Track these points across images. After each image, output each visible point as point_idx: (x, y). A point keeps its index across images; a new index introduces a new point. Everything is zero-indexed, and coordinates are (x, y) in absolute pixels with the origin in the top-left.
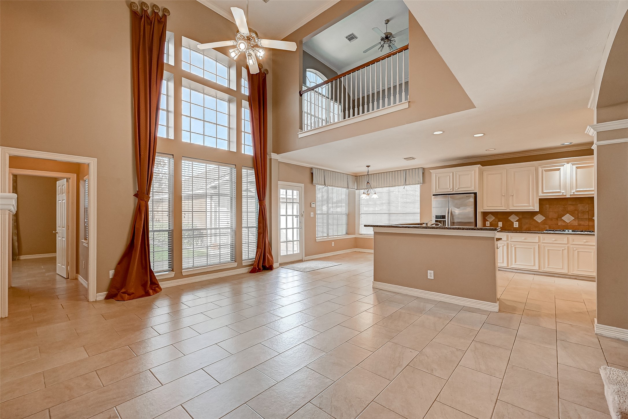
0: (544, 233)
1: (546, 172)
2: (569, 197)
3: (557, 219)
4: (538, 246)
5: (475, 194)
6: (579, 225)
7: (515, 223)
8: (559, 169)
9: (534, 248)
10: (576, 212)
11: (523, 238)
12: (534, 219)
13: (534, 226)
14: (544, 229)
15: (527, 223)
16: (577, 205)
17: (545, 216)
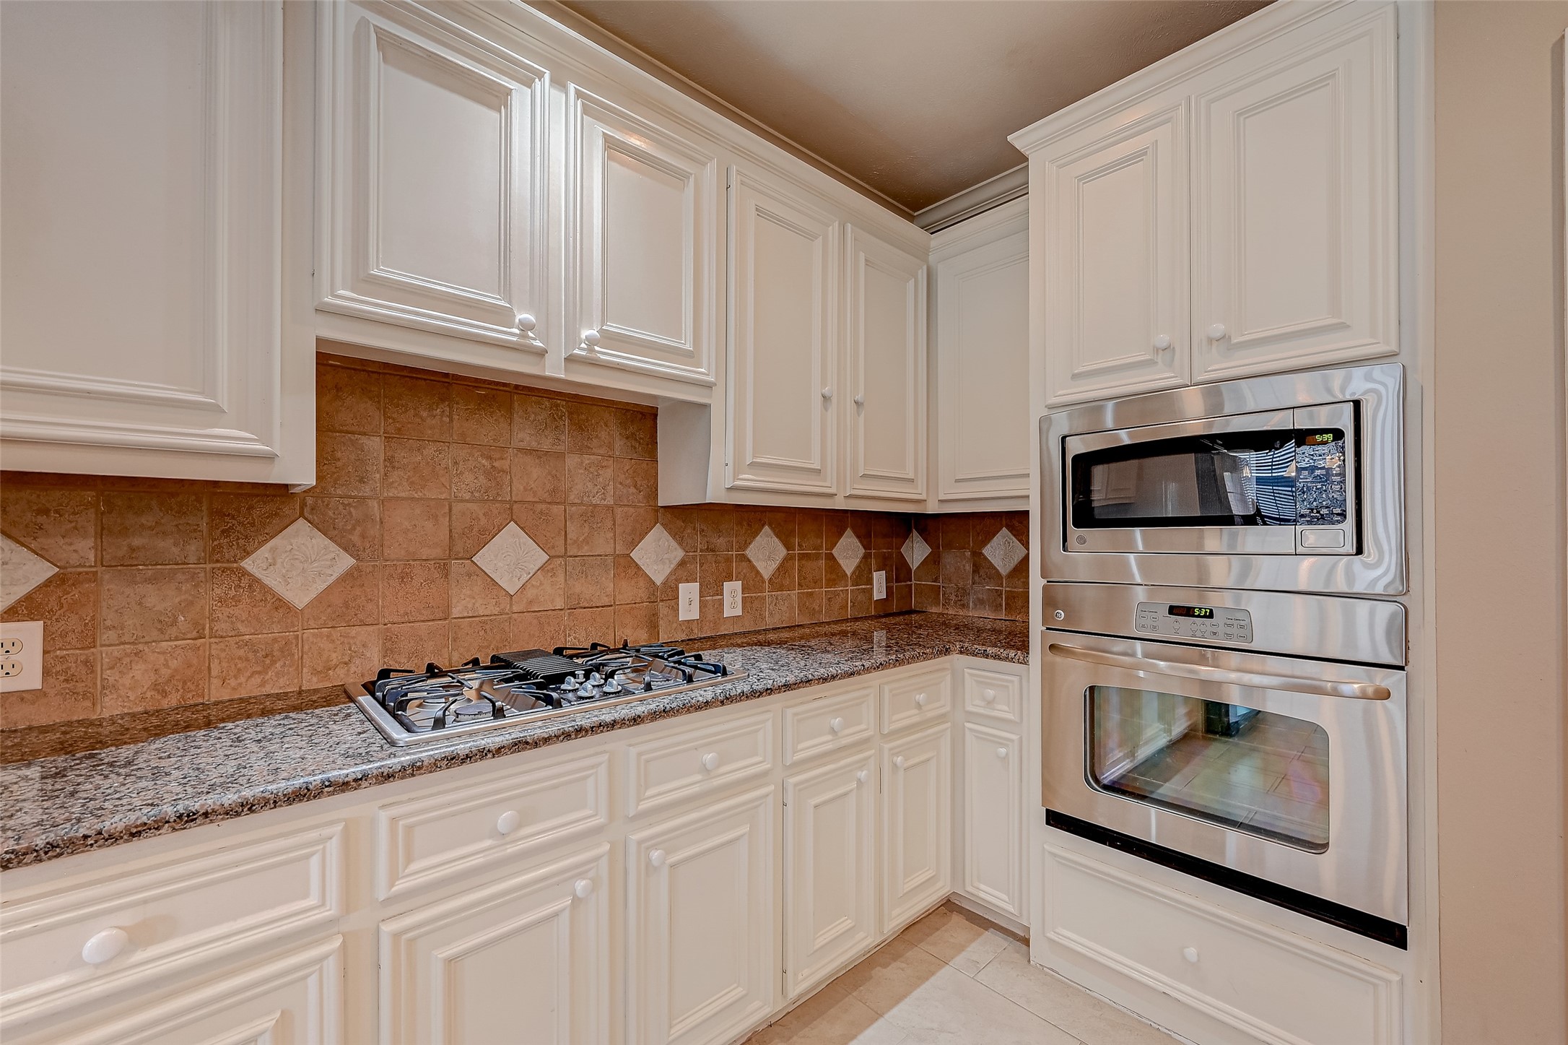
3: (445, 571)
4: (332, 968)
10: (556, 511)
11: (99, 937)
12: (245, 573)
13: (241, 652)
14: (339, 677)
15: (161, 631)
16: (560, 456)
17: (355, 538)
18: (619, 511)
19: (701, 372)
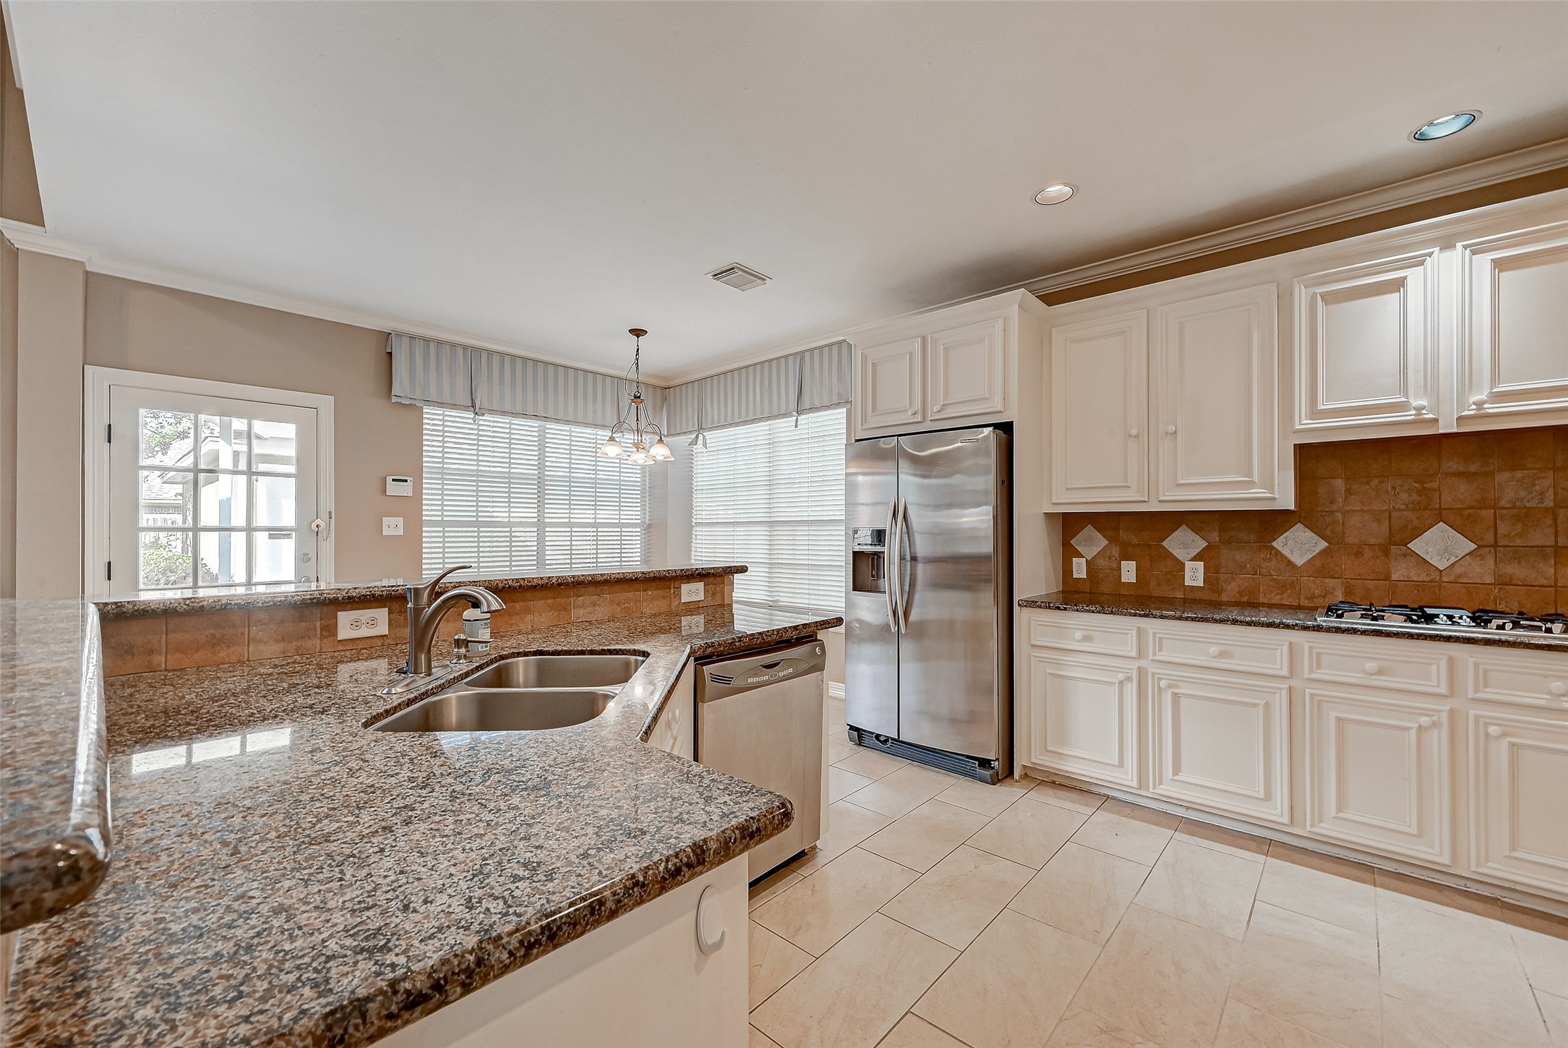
0: (1318, 628)
1: (1331, 307)
2: (1455, 431)
3: (1386, 553)
4: (1285, 694)
5: (1006, 428)
6: (1504, 582)
7: (1189, 565)
8: (1399, 284)
9: (1267, 706)
10: (1487, 514)
11: (1213, 650)
12: (1274, 548)
13: (1272, 583)
14: (1320, 601)
15: (1241, 570)
16: (1490, 474)
17: (1328, 532)
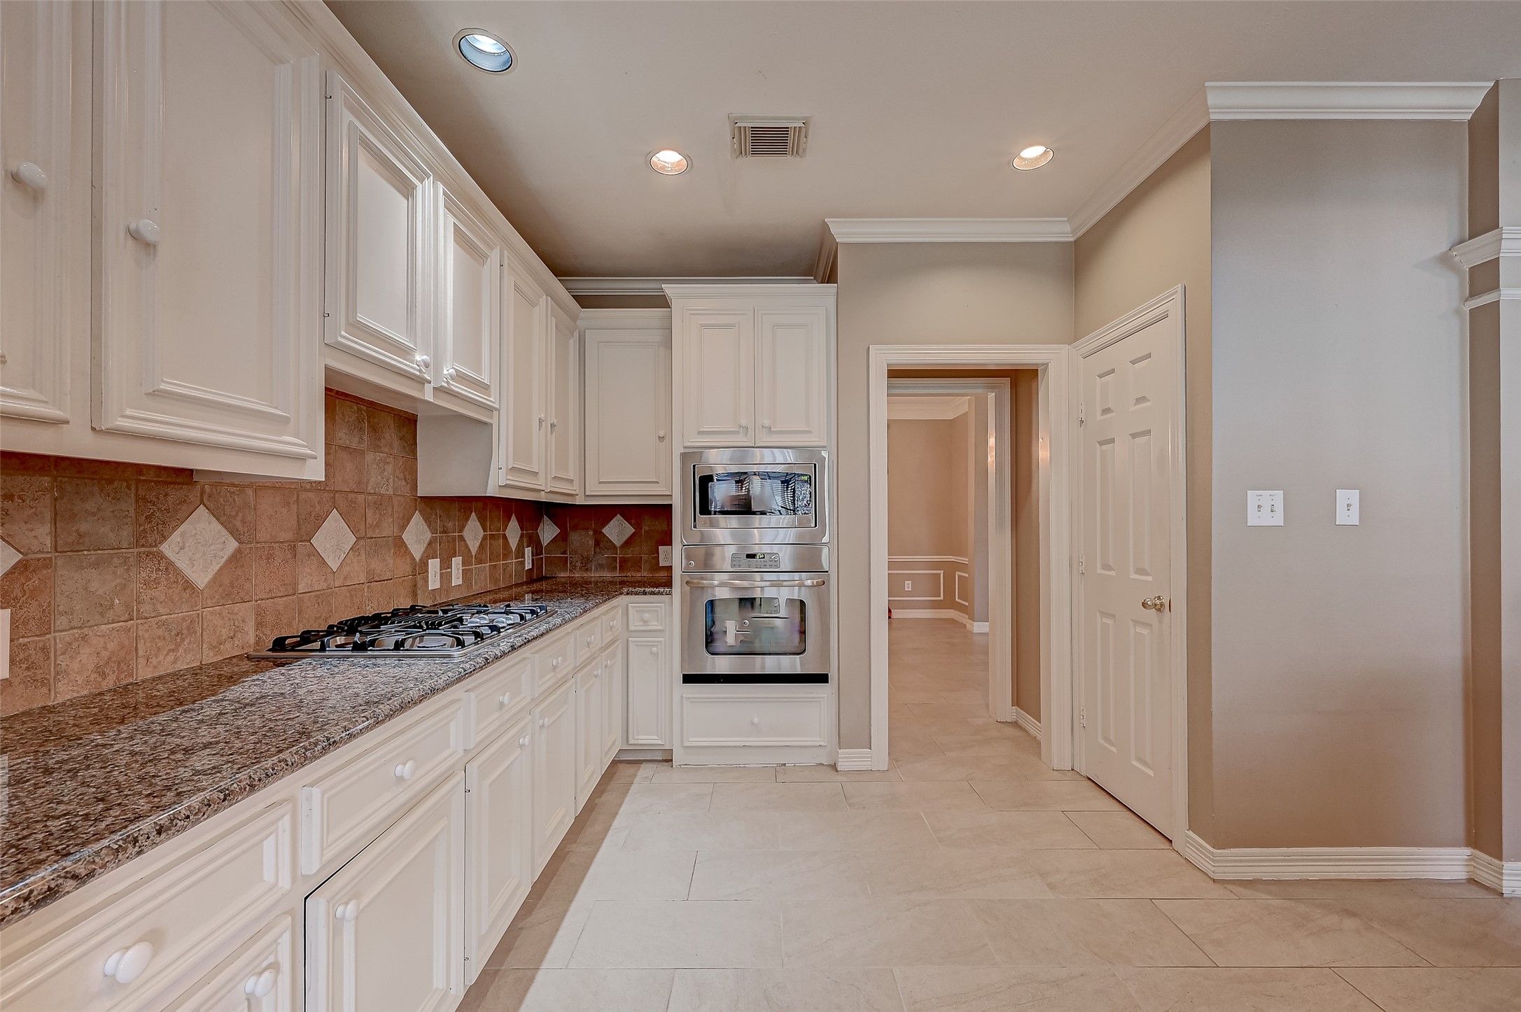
3: (294, 553)
6: (370, 580)
8: (410, 188)
10: (361, 499)
12: (162, 557)
13: (160, 632)
14: (227, 650)
15: (103, 616)
16: (362, 453)
17: (238, 523)
18: (395, 500)
19: (492, 400)
